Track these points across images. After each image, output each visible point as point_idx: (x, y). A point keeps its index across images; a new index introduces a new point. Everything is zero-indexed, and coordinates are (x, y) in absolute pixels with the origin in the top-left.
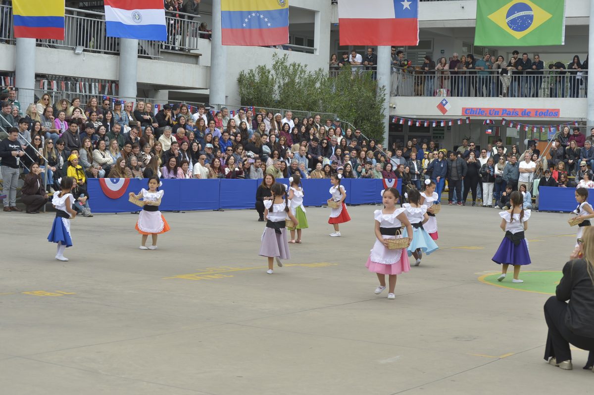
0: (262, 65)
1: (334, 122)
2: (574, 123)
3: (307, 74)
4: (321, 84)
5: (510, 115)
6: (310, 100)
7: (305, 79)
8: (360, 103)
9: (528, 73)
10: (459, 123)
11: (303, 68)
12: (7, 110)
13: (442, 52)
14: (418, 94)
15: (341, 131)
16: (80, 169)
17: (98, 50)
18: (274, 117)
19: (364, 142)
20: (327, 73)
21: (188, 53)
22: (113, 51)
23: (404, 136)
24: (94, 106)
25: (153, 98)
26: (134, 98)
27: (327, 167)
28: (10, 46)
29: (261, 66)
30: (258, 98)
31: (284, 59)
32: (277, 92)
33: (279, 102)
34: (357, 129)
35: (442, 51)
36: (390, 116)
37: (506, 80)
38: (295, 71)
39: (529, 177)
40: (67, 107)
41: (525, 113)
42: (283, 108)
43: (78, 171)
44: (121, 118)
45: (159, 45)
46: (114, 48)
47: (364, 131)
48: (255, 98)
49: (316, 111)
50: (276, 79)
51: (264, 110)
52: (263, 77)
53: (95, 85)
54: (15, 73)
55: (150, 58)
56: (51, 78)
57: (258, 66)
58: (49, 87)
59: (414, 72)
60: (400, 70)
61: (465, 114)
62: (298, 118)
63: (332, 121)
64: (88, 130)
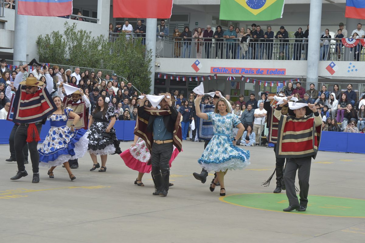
0: (56, 31)
1: (113, 77)
2: (296, 80)
3: (91, 39)
4: (102, 47)
5: (247, 73)
6: (94, 59)
7: (90, 43)
8: (133, 62)
9: (262, 41)
10: (209, 78)
11: (88, 34)
13: (197, 24)
15: (118, 84)
18: (66, 71)
19: (136, 92)
20: (107, 38)
23: (166, 88)
29: (55, 32)
30: (53, 57)
31: (74, 27)
32: (68, 52)
33: (69, 60)
34: (129, 82)
35: (196, 23)
36: (155, 73)
37: (245, 47)
38: (82, 36)
39: (261, 121)
41: (259, 72)
42: (72, 65)
47: (135, 84)
48: (50, 57)
49: (98, 68)
50: (67, 43)
52: (56, 41)
57: (52, 32)
59: (174, 39)
60: (164, 37)
61: (213, 72)
62: (85, 74)
63: (110, 76)
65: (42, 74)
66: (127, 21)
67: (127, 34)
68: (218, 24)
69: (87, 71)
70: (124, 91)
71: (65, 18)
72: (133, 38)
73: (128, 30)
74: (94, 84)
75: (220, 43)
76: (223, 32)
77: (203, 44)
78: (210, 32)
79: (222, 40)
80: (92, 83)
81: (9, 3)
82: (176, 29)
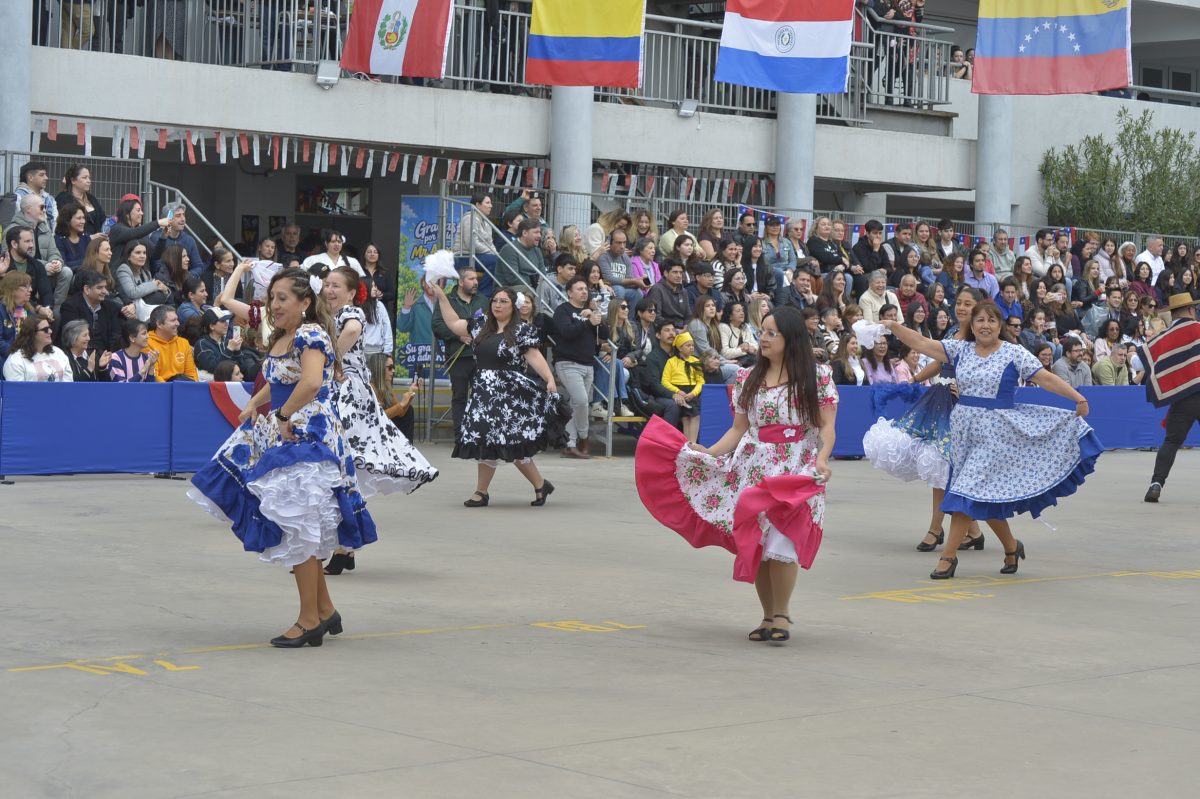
0: (1093, 135)
3: (1194, 154)
7: (1191, 164)
11: (1186, 139)
16: (694, 365)
17: (730, 107)
18: (1121, 247)
21: (929, 113)
22: (762, 110)
24: (717, 229)
25: (853, 211)
26: (808, 211)
28: (539, 103)
29: (1092, 138)
30: (1085, 208)
31: (1144, 123)
32: (1129, 194)
33: (1133, 216)
38: (1168, 147)
42: (1141, 230)
43: (691, 367)
44: (778, 255)
45: (862, 95)
46: (765, 106)
48: (1079, 209)
50: (1125, 167)
51: (1093, 233)
52: (1095, 163)
53: (722, 184)
54: (550, 159)
55: (844, 123)
56: (627, 168)
57: (1084, 138)
58: (620, 188)
62: (1176, 252)
64: (705, 279)
65: (1056, 259)
69: (1183, 246)
71: (1120, 96)
81: (964, 66)
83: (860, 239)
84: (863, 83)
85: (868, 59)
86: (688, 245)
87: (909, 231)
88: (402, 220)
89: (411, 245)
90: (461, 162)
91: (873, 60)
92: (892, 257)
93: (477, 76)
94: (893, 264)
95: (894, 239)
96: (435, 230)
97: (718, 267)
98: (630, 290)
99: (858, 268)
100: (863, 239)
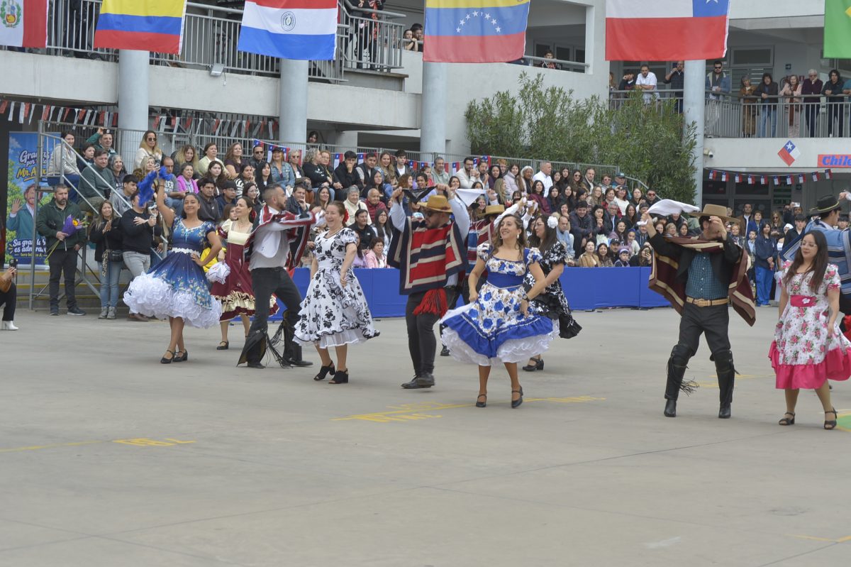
0: (503, 91)
1: (617, 179)
3: (572, 105)
4: (595, 119)
6: (579, 145)
7: (571, 112)
8: (657, 149)
10: (815, 178)
11: (567, 95)
12: (100, 161)
13: (788, 67)
14: (749, 133)
15: (627, 193)
17: (247, 69)
18: (522, 170)
20: (605, 102)
21: (388, 74)
22: (270, 72)
23: (728, 200)
24: (237, 157)
25: (334, 144)
26: (304, 144)
27: (603, 246)
28: (109, 65)
29: (502, 93)
30: (497, 142)
31: (538, 83)
32: (527, 133)
33: (530, 148)
34: (650, 189)
35: (787, 65)
36: (704, 170)
38: (555, 100)
40: (193, 158)
42: (536, 158)
44: (281, 175)
45: (341, 61)
46: (271, 68)
48: (493, 143)
49: (587, 163)
50: (525, 113)
51: (503, 161)
52: (504, 111)
53: (240, 125)
54: (118, 106)
55: (328, 82)
56: (173, 112)
57: (496, 93)
58: (168, 127)
59: (742, 100)
60: (721, 97)
61: (822, 163)
62: (561, 174)
63: (612, 177)
64: (230, 192)
65: (477, 178)
66: (645, 65)
67: (647, 93)
68: (833, 67)
69: (566, 170)
70: (640, 208)
71: (521, 64)
72: (659, 100)
73: (647, 84)
74: (580, 193)
75: (836, 106)
76: (843, 83)
77: (802, 109)
78: (816, 83)
79: (842, 99)
80: (575, 193)
81: (412, 41)
82: (746, 78)
83: (340, 164)
84: (341, 53)
85: (344, 36)
86: (216, 168)
87: (374, 158)
88: (10, 150)
89: (17, 167)
90: (53, 108)
91: (348, 36)
92: (362, 177)
93: (64, 45)
94: (363, 182)
95: (364, 163)
96: (34, 157)
97: (239, 184)
98: (176, 201)
99: (338, 185)
100: (343, 165)
